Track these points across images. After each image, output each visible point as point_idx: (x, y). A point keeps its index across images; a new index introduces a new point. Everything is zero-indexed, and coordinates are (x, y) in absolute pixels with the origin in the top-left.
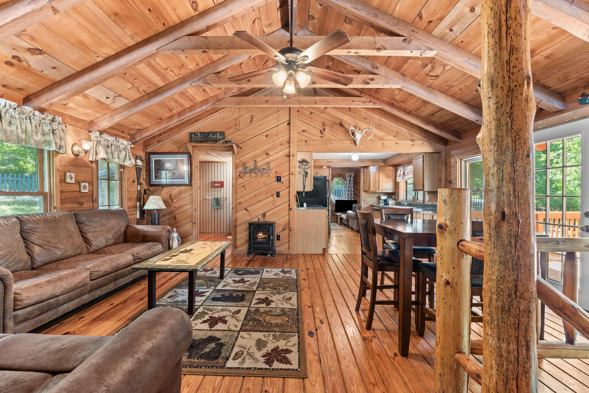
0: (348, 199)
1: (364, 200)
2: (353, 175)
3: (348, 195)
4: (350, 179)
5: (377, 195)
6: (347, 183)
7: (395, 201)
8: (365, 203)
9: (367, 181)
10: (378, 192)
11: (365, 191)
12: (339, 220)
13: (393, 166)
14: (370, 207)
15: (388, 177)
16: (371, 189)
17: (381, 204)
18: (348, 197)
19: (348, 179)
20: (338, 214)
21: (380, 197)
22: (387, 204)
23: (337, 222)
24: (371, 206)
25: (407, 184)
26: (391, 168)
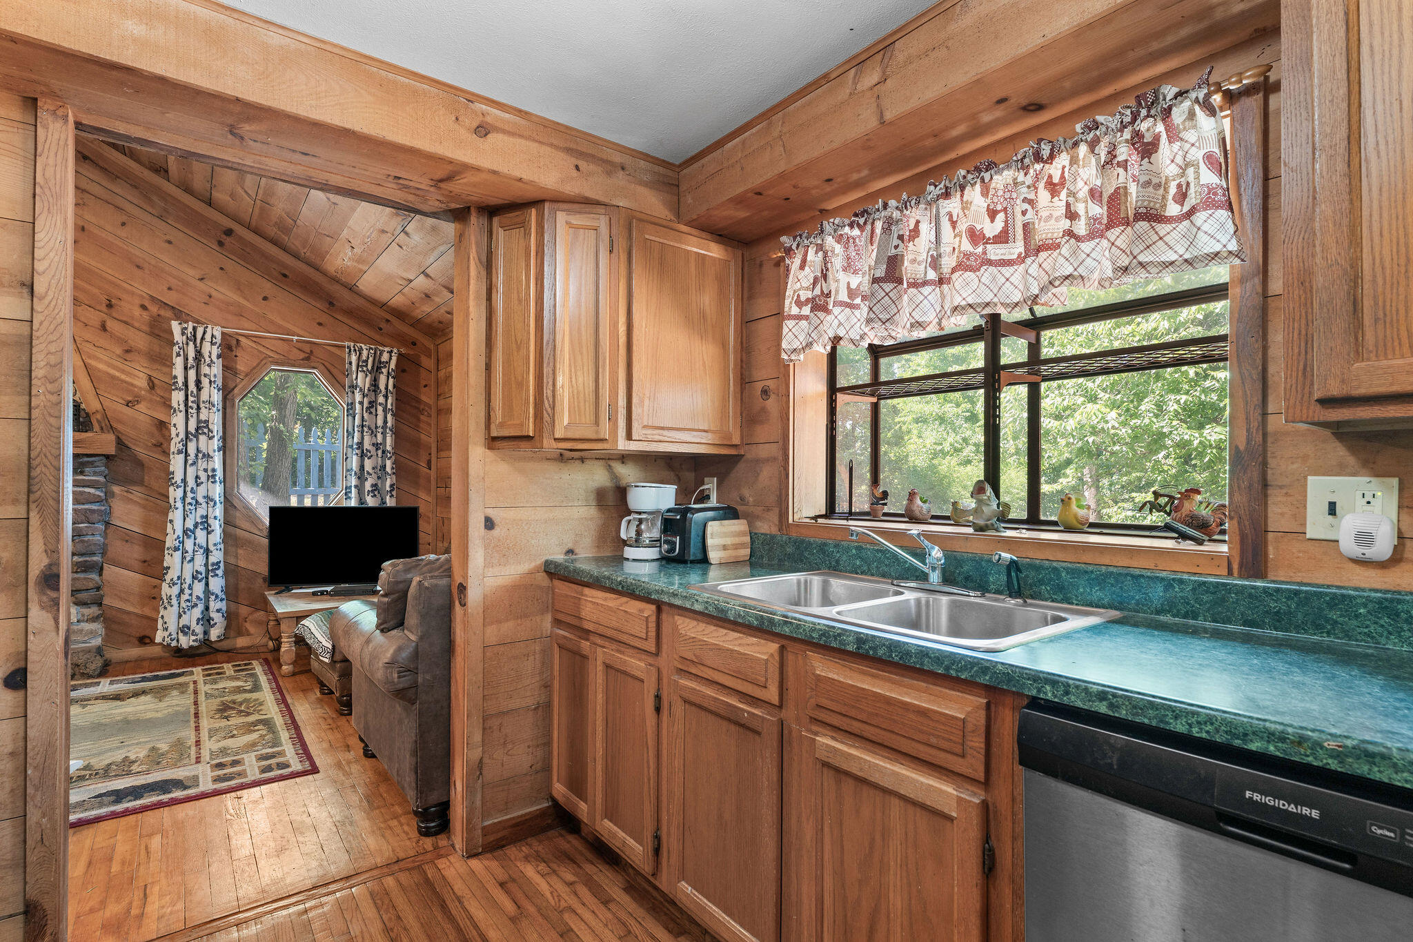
0: (361, 500)
1: (489, 524)
2: (391, 358)
3: (361, 476)
4: (375, 385)
5: (598, 477)
6: (351, 406)
7: (738, 526)
8: (499, 553)
9: (521, 345)
10: (623, 445)
11: (493, 442)
12: (287, 646)
13: (721, 235)
14: (543, 580)
15: (695, 322)
16: (564, 422)
17: (630, 552)
18: (360, 488)
19: (363, 381)
20: (284, 605)
21: (621, 492)
22: (694, 551)
23: (272, 660)
24: (553, 571)
25: (833, 389)
26: (715, 251)
